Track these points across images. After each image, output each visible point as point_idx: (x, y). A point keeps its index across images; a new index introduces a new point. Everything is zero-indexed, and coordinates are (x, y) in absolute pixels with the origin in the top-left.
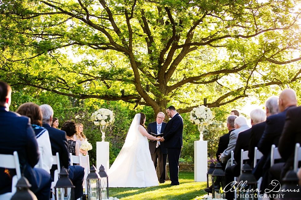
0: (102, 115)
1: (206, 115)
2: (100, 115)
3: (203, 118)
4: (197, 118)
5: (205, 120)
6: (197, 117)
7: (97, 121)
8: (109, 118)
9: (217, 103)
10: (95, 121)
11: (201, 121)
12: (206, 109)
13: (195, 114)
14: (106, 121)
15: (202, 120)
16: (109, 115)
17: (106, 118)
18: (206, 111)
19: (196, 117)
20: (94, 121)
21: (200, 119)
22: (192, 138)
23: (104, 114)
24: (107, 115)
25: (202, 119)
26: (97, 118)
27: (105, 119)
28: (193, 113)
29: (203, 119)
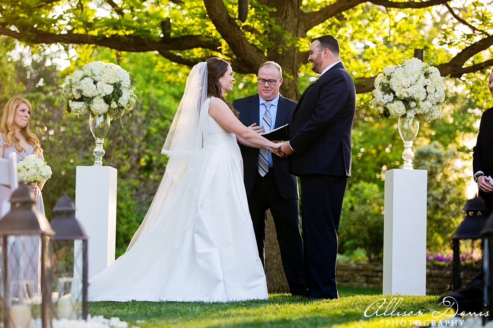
0: (95, 83)
1: (425, 87)
2: (89, 81)
3: (416, 96)
4: (395, 97)
5: (421, 103)
6: (397, 94)
7: (81, 100)
8: (117, 92)
9: (456, 66)
10: (74, 100)
11: (408, 108)
12: (426, 70)
13: (389, 85)
14: (107, 100)
15: (413, 104)
16: (117, 80)
17: (109, 90)
18: (426, 75)
19: (394, 93)
20: (70, 102)
21: (406, 101)
22: (366, 191)
23: (103, 79)
24: (113, 82)
25: (413, 100)
26: (80, 91)
27: (103, 95)
28: (385, 81)
29: (415, 101)
